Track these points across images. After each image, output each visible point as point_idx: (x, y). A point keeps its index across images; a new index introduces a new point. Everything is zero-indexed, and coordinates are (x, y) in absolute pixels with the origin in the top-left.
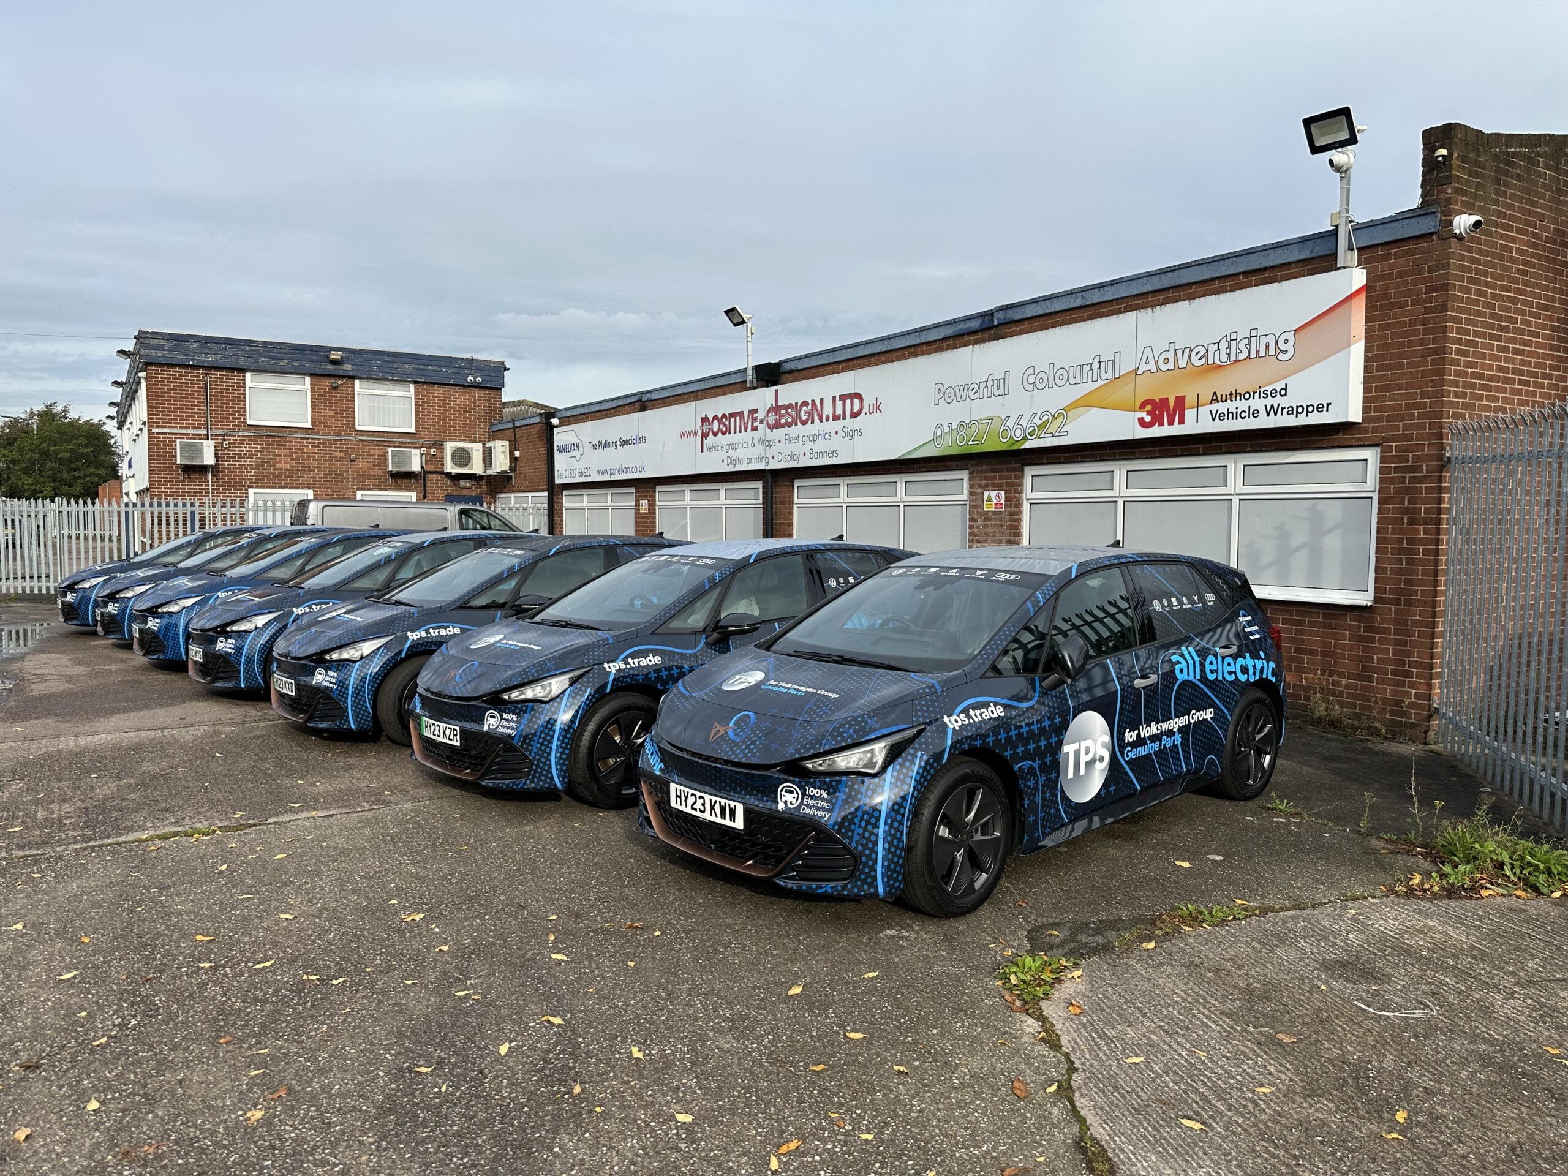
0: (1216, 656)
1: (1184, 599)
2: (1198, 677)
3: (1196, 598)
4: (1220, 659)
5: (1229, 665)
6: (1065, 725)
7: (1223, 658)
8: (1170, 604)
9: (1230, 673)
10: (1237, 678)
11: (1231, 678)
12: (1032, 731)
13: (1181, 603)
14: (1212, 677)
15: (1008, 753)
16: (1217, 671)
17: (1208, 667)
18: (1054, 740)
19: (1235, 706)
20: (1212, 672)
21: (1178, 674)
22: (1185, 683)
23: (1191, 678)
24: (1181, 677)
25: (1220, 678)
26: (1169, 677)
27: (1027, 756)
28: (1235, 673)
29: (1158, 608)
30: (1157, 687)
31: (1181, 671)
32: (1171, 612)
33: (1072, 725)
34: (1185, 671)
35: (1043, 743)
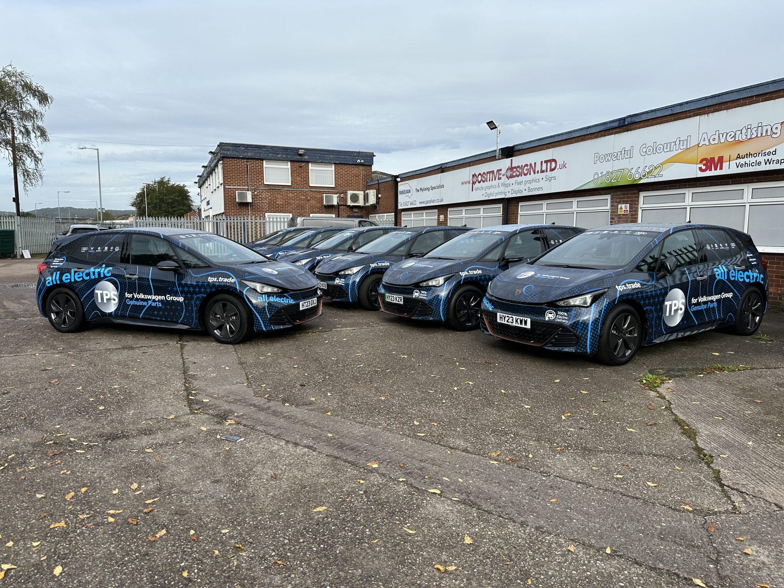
0: (735, 270)
1: (721, 245)
2: (726, 278)
3: (726, 245)
4: (736, 271)
5: (741, 274)
6: (666, 293)
7: (738, 271)
8: (714, 247)
9: (741, 278)
10: (744, 281)
11: (742, 280)
12: (652, 295)
13: (719, 246)
14: (732, 279)
15: (642, 303)
16: (735, 277)
17: (731, 275)
18: (661, 299)
19: (743, 293)
20: (733, 277)
21: (717, 276)
22: (720, 280)
23: (723, 278)
24: (718, 278)
25: (736, 280)
26: (713, 277)
27: (649, 304)
28: (743, 278)
29: (709, 248)
30: (707, 281)
31: (718, 275)
32: (715, 250)
33: (669, 294)
34: (720, 275)
35: (656, 300)
